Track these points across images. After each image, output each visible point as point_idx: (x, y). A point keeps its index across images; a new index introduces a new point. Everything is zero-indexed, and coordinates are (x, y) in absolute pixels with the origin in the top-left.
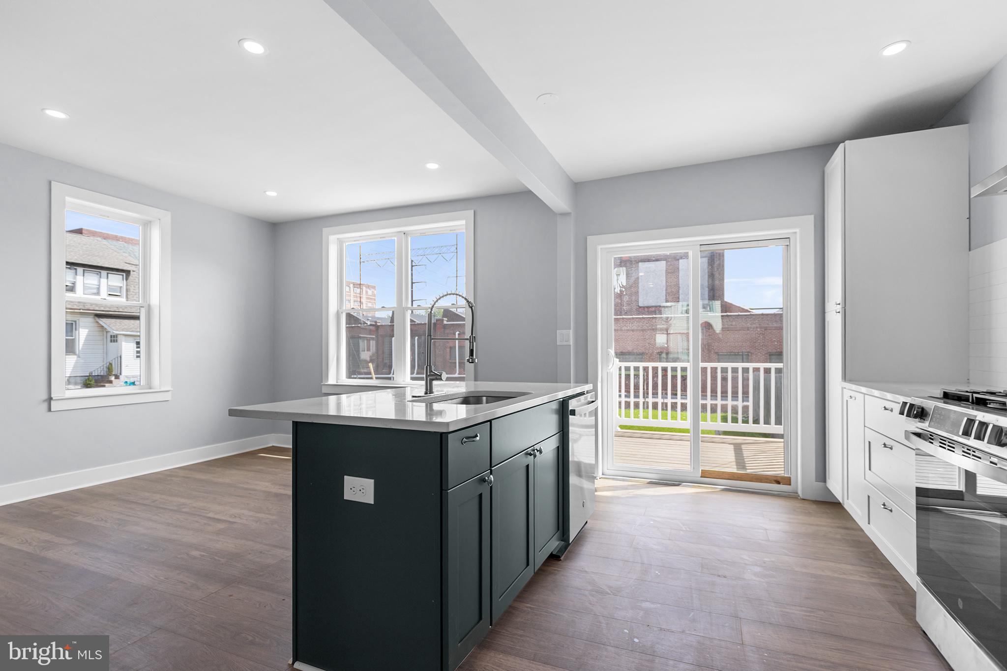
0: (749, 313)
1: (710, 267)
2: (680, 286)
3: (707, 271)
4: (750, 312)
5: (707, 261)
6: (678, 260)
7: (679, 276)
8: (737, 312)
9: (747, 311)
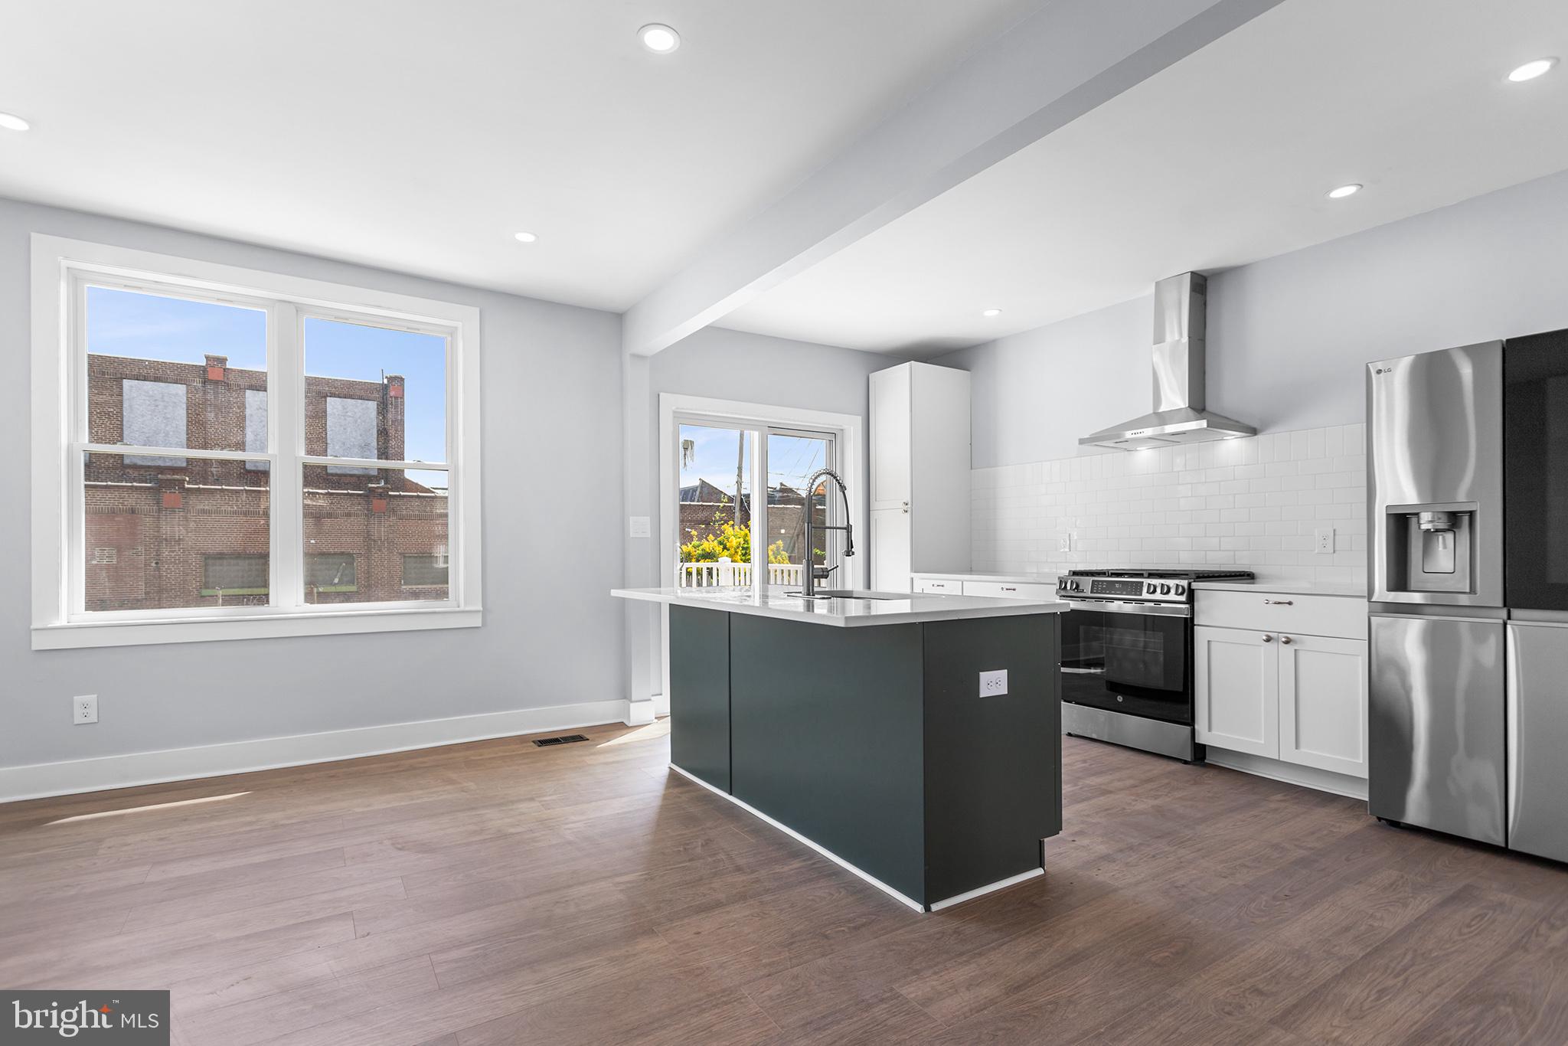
0: (433, 495)
1: (381, 418)
2: (328, 442)
3: (375, 423)
4: (433, 492)
5: (376, 407)
6: (325, 397)
7: (326, 424)
8: (415, 492)
9: (428, 491)
